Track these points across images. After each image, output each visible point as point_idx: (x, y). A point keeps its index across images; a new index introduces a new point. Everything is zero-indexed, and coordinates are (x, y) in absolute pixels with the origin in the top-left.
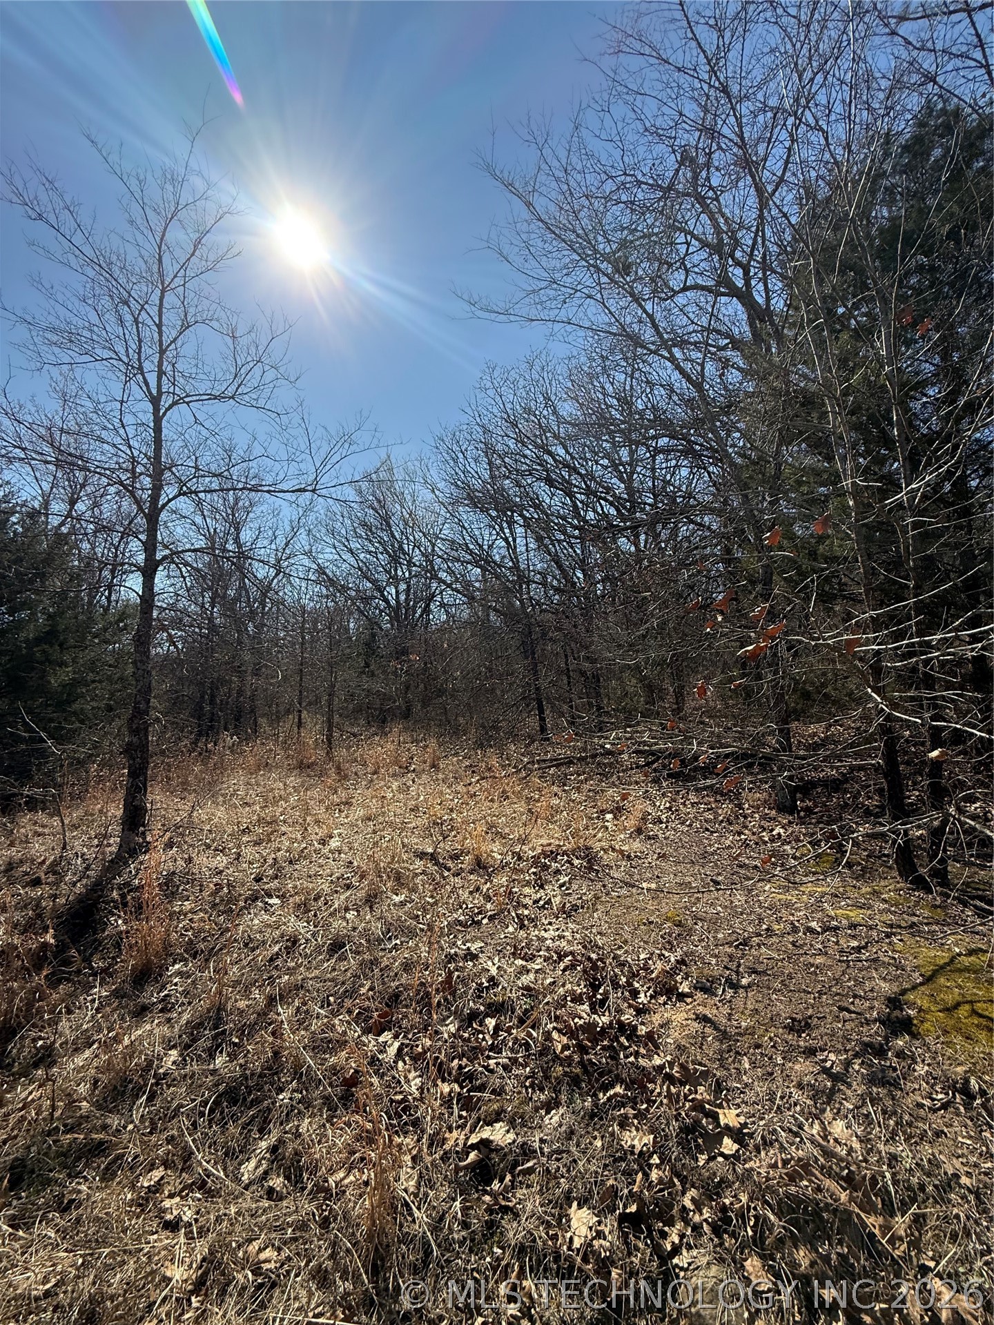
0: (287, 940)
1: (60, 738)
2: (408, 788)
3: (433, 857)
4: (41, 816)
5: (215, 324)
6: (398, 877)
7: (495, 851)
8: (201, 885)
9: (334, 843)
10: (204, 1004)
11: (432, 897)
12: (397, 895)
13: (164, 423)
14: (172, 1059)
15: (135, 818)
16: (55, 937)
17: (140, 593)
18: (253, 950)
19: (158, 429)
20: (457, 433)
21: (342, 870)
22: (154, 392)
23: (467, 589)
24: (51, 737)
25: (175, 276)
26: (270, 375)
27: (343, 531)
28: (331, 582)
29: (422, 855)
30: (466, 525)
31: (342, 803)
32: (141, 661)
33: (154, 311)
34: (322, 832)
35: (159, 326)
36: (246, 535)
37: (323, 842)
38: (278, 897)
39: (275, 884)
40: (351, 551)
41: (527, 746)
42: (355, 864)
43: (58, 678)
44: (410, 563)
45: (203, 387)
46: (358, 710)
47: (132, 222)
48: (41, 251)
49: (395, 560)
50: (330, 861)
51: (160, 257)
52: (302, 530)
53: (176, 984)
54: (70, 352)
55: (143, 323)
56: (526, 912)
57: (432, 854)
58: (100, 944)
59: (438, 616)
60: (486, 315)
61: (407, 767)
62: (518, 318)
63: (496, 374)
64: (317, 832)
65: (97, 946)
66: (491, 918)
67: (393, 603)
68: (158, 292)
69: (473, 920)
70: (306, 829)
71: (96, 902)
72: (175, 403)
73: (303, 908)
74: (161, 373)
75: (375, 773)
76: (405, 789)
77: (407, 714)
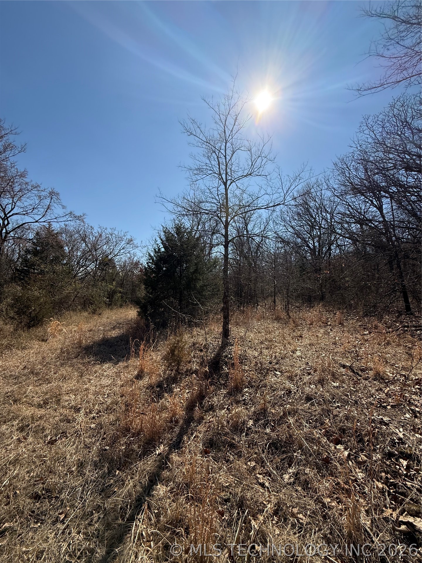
0: (287, 390)
1: (203, 304)
2: (329, 333)
3: (351, 368)
4: (198, 329)
5: (242, 148)
6: (333, 375)
7: (389, 372)
8: (250, 361)
9: (298, 353)
10: (259, 407)
11: (354, 388)
12: (334, 382)
13: (229, 191)
14: (251, 423)
15: (226, 333)
16: (208, 369)
17: (224, 253)
18: (274, 391)
19: (227, 194)
20: (345, 159)
21: (304, 366)
22: (225, 180)
23: (351, 236)
24: (200, 303)
25: (229, 136)
26: (265, 160)
27: (288, 218)
28: (283, 241)
29: (344, 366)
30: (350, 204)
31: (298, 336)
32: (226, 278)
33: (223, 152)
34: (292, 348)
35: (225, 156)
36: (250, 227)
37: (293, 352)
38: (279, 372)
39: (277, 366)
40: (292, 227)
41: (398, 317)
42: (310, 364)
43: (199, 284)
44: (320, 227)
45: (240, 174)
46: (298, 296)
47: (216, 122)
48: (191, 145)
49: (312, 227)
50: (298, 361)
51: (225, 131)
52: (271, 221)
53: (247, 396)
54: (200, 175)
55: (220, 157)
56: (417, 409)
57: (350, 367)
58: (221, 375)
59: (335, 251)
60: (369, 92)
61: (327, 323)
62: (389, 85)
63: (369, 121)
64: (290, 348)
65: (220, 376)
66: (392, 406)
67: (312, 247)
68: (224, 144)
69: (381, 405)
70: (285, 345)
71: (219, 361)
72: (231, 183)
73: (291, 378)
74: (227, 174)
75: (311, 324)
76: (327, 333)
77: (322, 298)
